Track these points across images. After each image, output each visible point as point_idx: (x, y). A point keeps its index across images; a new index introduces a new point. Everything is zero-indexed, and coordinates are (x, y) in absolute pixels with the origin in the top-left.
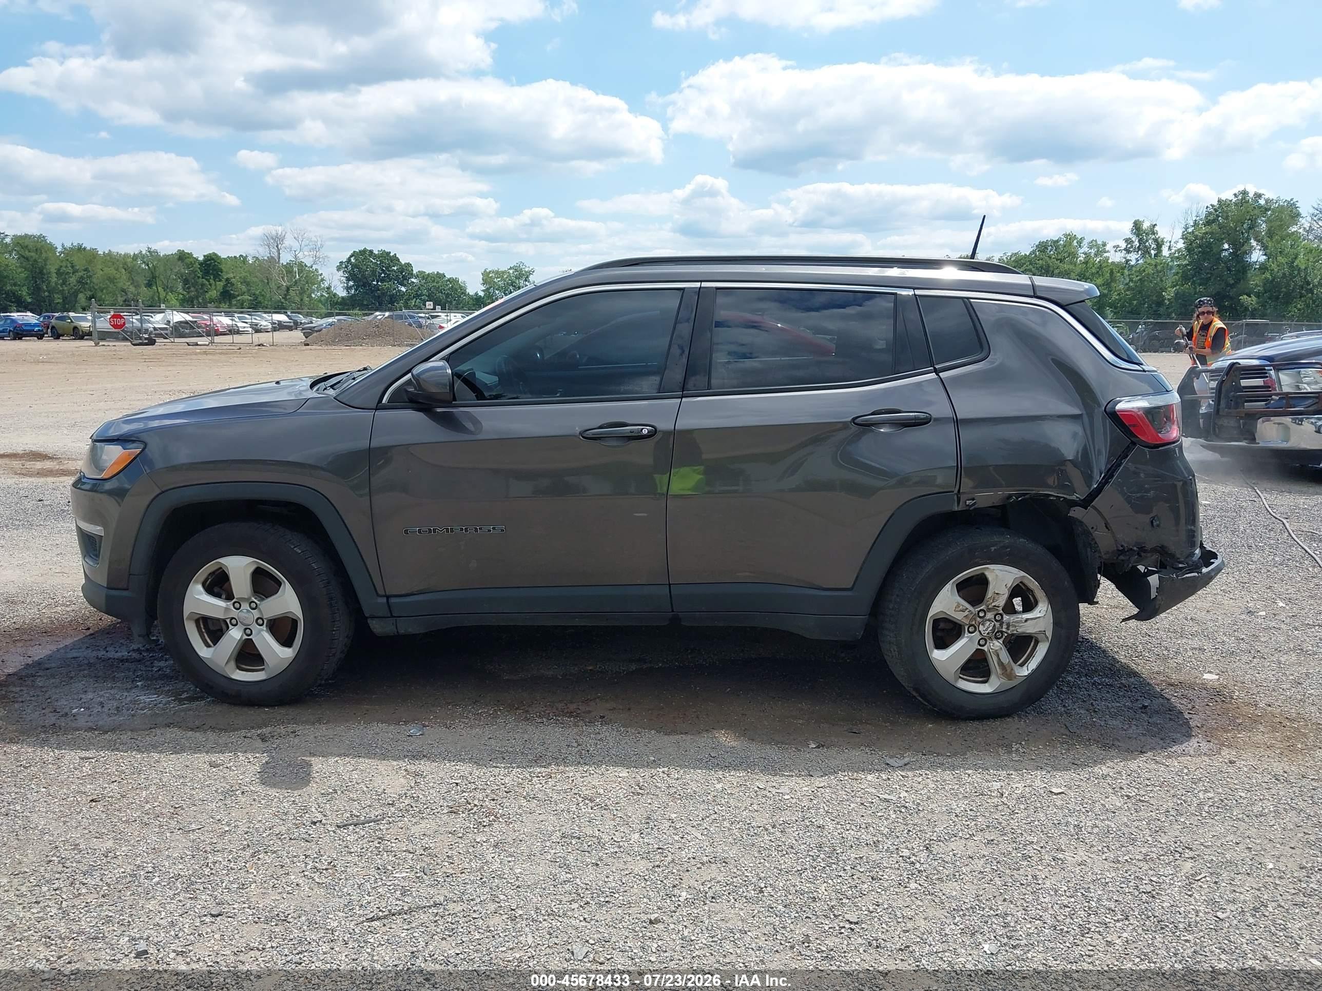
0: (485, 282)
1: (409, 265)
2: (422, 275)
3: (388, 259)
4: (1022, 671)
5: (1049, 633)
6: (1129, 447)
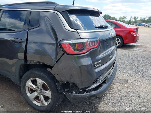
3: (108, 16)
4: (46, 104)
5: (50, 97)
6: (63, 54)
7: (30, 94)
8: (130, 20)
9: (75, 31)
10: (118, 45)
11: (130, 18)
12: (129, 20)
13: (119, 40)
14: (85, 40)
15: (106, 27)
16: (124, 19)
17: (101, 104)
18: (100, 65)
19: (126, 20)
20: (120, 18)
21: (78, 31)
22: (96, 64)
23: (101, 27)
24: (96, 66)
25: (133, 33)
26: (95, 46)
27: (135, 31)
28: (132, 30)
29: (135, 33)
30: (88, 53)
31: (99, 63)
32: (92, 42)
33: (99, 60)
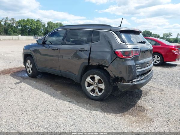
0: (163, 35)
1: (152, 33)
2: (154, 34)
3: (149, 32)
4: (100, 94)
5: (104, 89)
6: (116, 58)
7: (88, 87)
8: (177, 38)
9: (125, 43)
10: (158, 62)
11: (177, 35)
12: (175, 38)
13: (159, 58)
14: (130, 50)
15: (145, 43)
16: (169, 36)
17: (140, 101)
18: (140, 67)
19: (171, 37)
20: (164, 35)
21: (126, 44)
22: (137, 66)
23: (141, 42)
24: (137, 68)
25: (174, 51)
26: (137, 54)
27: (177, 49)
28: (173, 48)
29: (176, 51)
30: (133, 58)
31: (139, 66)
32: (135, 51)
33: (139, 64)
